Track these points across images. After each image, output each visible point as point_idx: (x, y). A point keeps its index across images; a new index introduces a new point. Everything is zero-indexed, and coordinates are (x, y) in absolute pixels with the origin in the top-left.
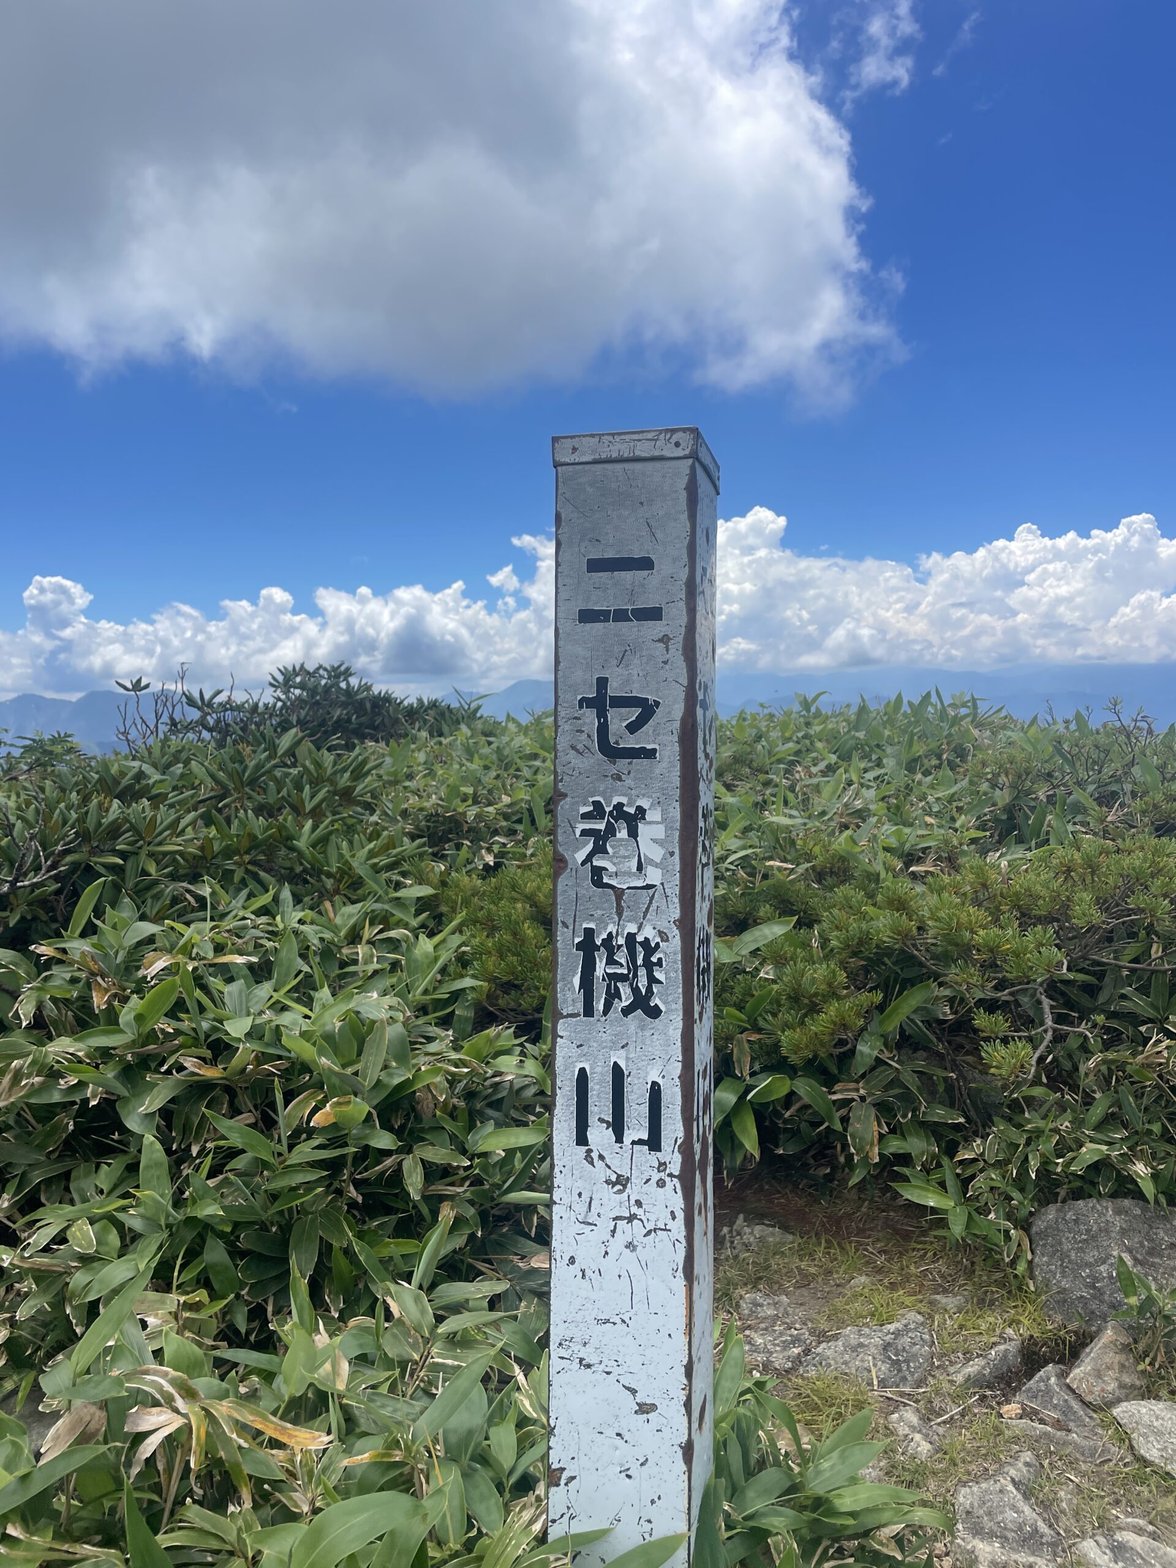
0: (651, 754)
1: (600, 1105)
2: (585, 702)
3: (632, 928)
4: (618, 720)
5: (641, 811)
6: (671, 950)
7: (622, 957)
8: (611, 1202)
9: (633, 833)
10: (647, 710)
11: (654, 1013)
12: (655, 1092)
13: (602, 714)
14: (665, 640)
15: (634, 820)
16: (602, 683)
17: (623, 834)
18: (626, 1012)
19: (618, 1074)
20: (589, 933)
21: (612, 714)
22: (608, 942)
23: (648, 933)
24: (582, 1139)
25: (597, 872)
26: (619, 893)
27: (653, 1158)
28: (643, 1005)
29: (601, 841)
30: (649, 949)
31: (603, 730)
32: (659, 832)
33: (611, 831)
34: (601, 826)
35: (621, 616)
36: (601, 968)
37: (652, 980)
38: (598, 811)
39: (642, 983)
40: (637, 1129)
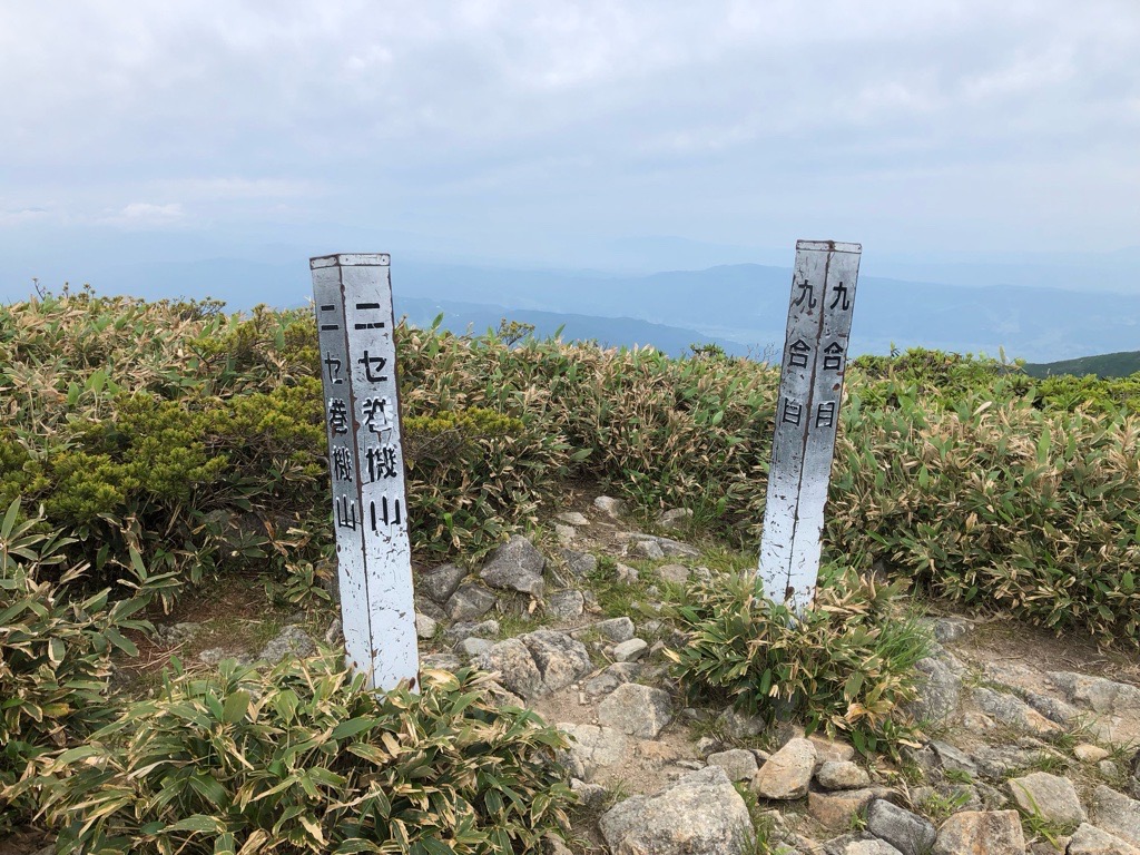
0: (385, 379)
1: (379, 514)
2: (361, 361)
3: (385, 445)
4: (373, 366)
5: (384, 401)
6: (398, 452)
7: (382, 457)
8: (387, 547)
9: (382, 410)
10: (383, 362)
11: (394, 475)
12: (397, 502)
13: (367, 365)
14: (386, 335)
15: (382, 405)
16: (366, 353)
17: (378, 410)
18: (385, 477)
19: (384, 500)
20: (370, 450)
21: (370, 364)
22: (377, 453)
23: (390, 446)
24: (374, 528)
25: (371, 426)
26: (379, 433)
27: (398, 527)
28: (391, 473)
29: (371, 414)
30: (391, 452)
31: (368, 371)
32: (391, 408)
33: (374, 410)
34: (370, 408)
35: (370, 326)
36: (375, 463)
37: (393, 463)
38: (369, 403)
39: (390, 465)
40: (392, 518)
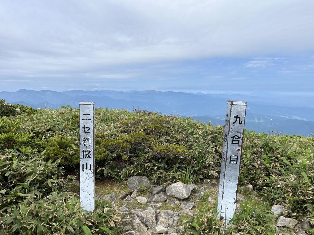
0: (90, 133)
1: (85, 167)
2: (83, 128)
3: (88, 150)
5: (89, 138)
6: (92, 151)
7: (87, 152)
8: (86, 176)
10: (89, 129)
11: (90, 157)
12: (91, 165)
13: (85, 129)
14: (91, 122)
16: (85, 126)
17: (87, 140)
18: (88, 158)
19: (87, 164)
20: (84, 150)
23: (90, 150)
24: (83, 170)
25: (84, 144)
26: (87, 146)
27: (90, 171)
32: (91, 140)
33: (86, 140)
35: (87, 119)
36: (85, 154)
37: (90, 154)
38: (84, 138)
40: (89, 168)
